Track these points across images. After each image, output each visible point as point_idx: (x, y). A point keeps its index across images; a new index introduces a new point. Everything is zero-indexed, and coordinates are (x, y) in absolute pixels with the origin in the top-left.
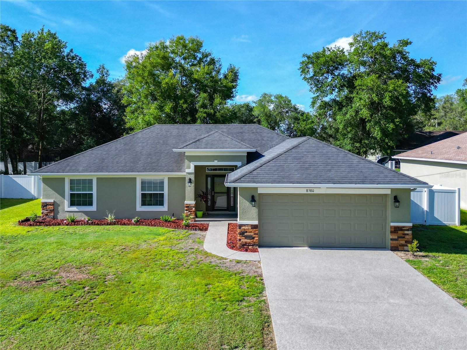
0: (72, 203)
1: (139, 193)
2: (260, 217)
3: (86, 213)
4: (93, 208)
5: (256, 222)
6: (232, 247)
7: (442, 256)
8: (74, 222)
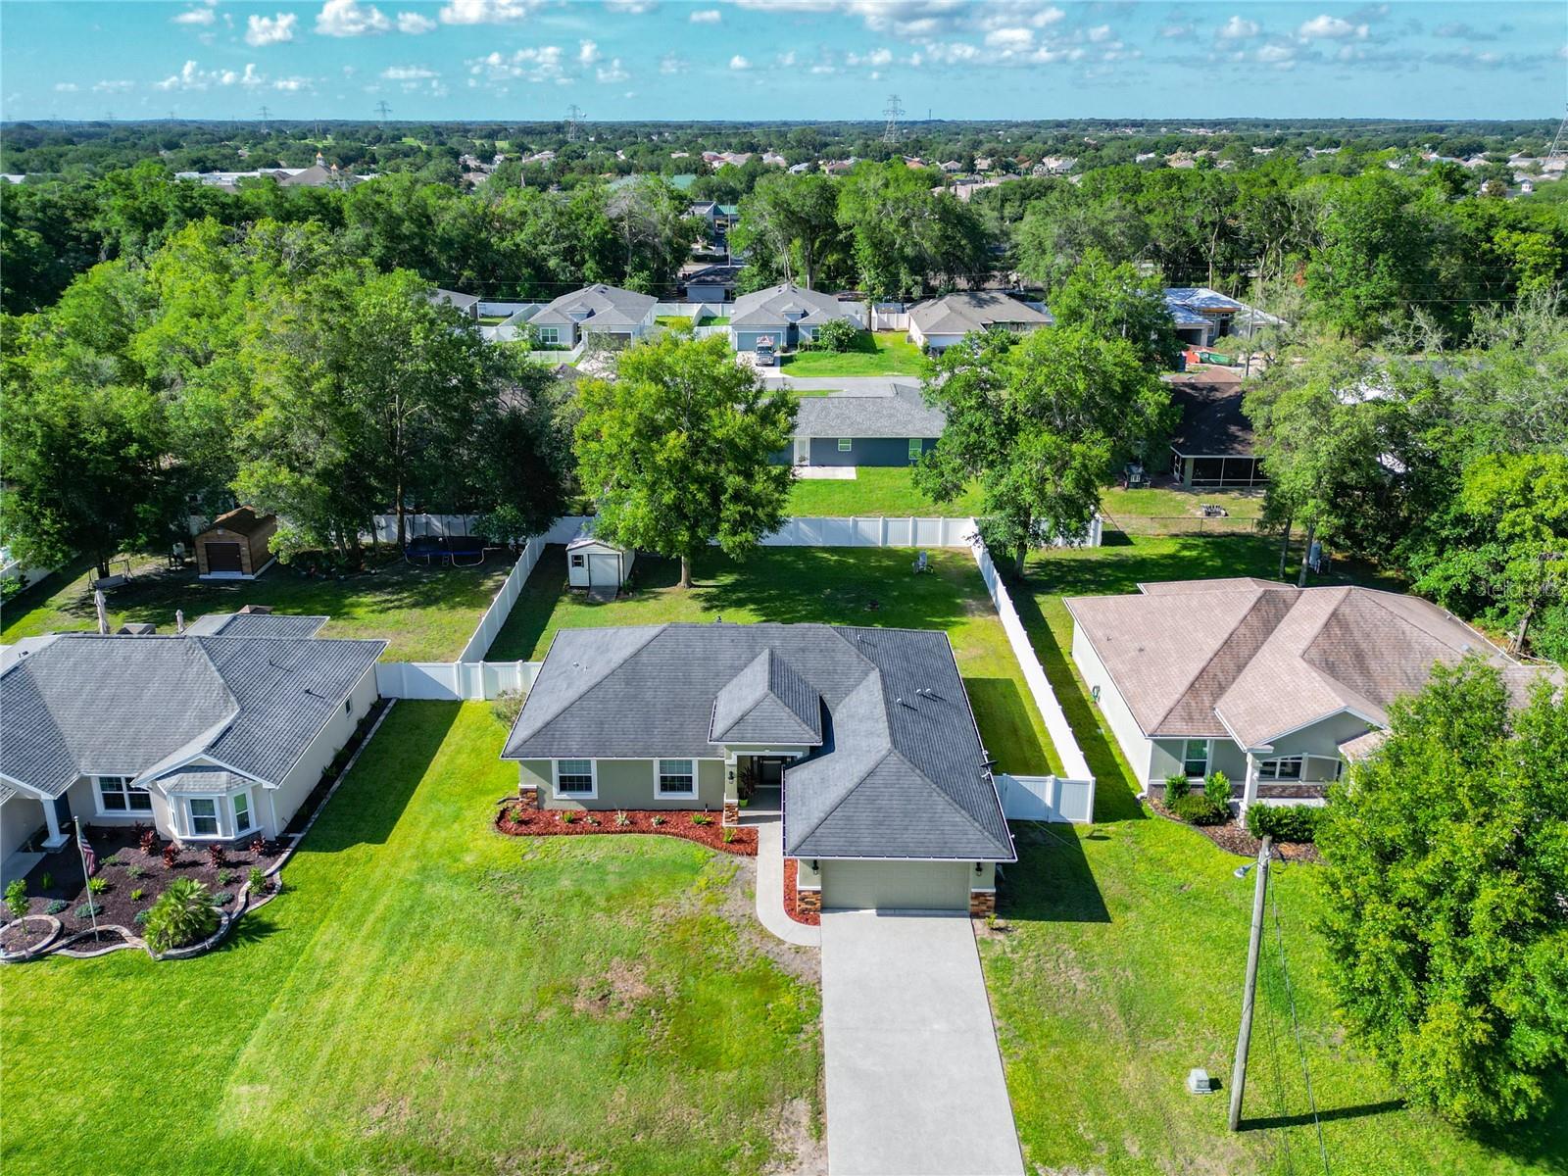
0: (563, 788)
1: (657, 775)
2: (823, 883)
3: (581, 802)
4: (593, 795)
5: (819, 888)
6: (790, 911)
7: (1022, 928)
8: (572, 821)
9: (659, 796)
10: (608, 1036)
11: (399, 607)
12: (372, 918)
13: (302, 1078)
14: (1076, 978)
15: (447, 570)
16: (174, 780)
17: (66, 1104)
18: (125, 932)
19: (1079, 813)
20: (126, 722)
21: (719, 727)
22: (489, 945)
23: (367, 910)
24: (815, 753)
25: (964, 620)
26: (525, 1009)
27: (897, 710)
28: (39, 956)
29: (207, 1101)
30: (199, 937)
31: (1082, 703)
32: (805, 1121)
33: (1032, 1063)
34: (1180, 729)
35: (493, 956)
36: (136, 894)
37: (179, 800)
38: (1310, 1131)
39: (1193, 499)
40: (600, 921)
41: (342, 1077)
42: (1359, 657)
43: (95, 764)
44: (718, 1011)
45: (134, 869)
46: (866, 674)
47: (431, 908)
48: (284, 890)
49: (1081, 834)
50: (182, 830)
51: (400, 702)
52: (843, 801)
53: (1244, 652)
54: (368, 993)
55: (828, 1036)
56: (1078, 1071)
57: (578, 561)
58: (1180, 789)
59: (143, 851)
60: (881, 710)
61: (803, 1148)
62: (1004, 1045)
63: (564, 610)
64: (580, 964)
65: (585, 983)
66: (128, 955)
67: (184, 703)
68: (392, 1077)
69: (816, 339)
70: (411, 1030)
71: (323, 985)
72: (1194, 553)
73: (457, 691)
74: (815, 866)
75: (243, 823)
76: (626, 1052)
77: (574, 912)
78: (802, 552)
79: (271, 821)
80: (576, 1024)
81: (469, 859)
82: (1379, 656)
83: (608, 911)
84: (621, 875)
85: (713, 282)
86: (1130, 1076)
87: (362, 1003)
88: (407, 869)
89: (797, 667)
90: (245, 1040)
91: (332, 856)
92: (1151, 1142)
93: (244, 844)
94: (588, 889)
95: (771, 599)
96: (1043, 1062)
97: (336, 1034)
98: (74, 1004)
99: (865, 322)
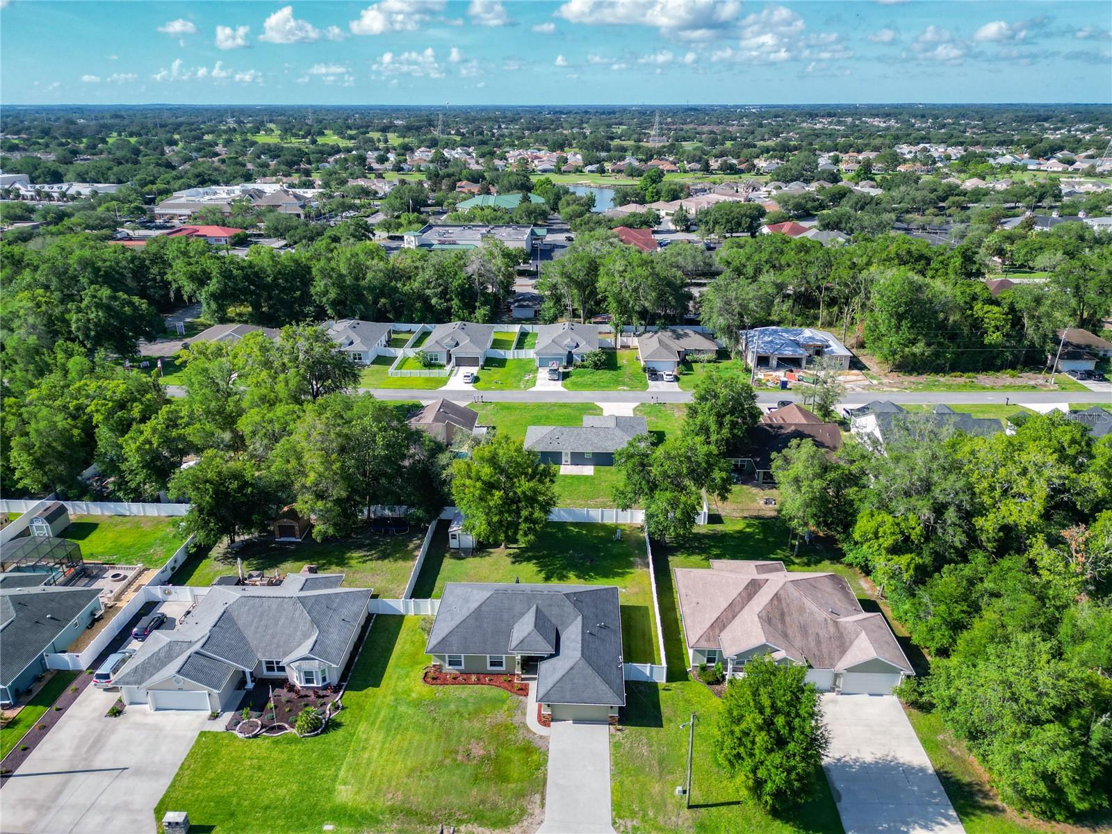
1: (488, 660)
2: (552, 712)
3: (458, 670)
4: (462, 668)
5: (550, 713)
6: (540, 721)
7: (628, 730)
8: (454, 679)
9: (489, 668)
10: (470, 770)
11: (371, 560)
12: (379, 721)
13: (362, 783)
14: (645, 751)
15: (392, 536)
16: (297, 663)
17: (282, 792)
18: (287, 726)
19: (660, 677)
20: (273, 636)
21: (514, 643)
22: (424, 733)
23: (376, 718)
24: (552, 656)
25: (632, 571)
26: (440, 759)
27: (587, 636)
28: (256, 736)
29: (331, 791)
30: (316, 729)
31: (676, 621)
32: (538, 802)
33: (622, 783)
34: (705, 645)
35: (427, 738)
36: (287, 709)
37: (299, 672)
38: (713, 809)
39: (762, 493)
40: (466, 724)
41: (376, 783)
42: (782, 615)
43: (264, 655)
44: (510, 761)
45: (284, 699)
46: (576, 617)
47: (401, 717)
48: (343, 708)
49: (660, 687)
50: (301, 682)
51: (378, 615)
52: (561, 679)
53: (737, 609)
54: (381, 750)
55: (549, 772)
56: (637, 787)
57: (454, 537)
58: (704, 669)
59: (285, 690)
60: (579, 638)
61: (537, 811)
62: (613, 776)
63: (448, 563)
64: (459, 741)
65: (461, 749)
66: (290, 736)
67: (296, 628)
68: (394, 783)
69: (583, 361)
70: (398, 767)
71: (364, 748)
72: (751, 530)
73: (402, 610)
74: (549, 706)
75: (324, 679)
76: (476, 776)
77: (456, 719)
78: (561, 526)
79: (334, 679)
80: (458, 765)
81: (414, 695)
82: (790, 615)
83: (469, 720)
84: (474, 704)
85: (528, 306)
86: (656, 788)
87: (380, 755)
88: (390, 699)
89: (547, 614)
90: (339, 769)
91: (360, 693)
92: (657, 812)
93: (325, 688)
94: (461, 710)
95: (544, 557)
96: (626, 782)
97: (372, 767)
98: (275, 754)
99: (613, 344)
